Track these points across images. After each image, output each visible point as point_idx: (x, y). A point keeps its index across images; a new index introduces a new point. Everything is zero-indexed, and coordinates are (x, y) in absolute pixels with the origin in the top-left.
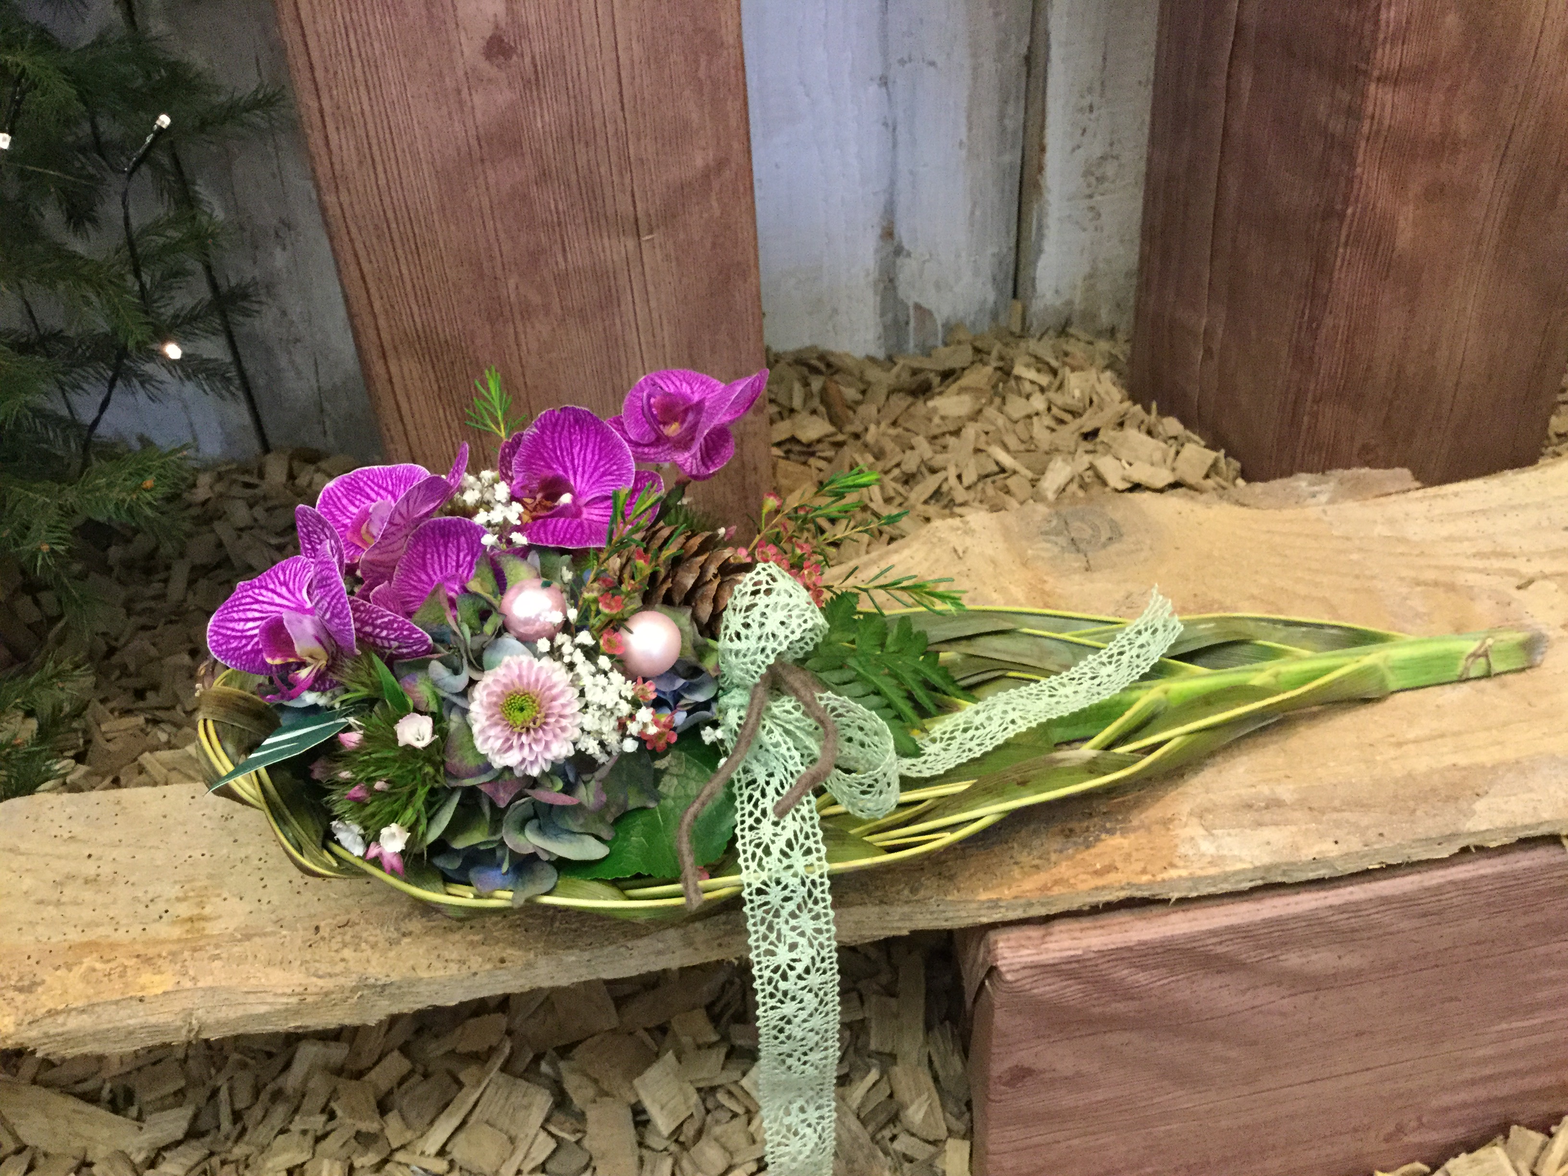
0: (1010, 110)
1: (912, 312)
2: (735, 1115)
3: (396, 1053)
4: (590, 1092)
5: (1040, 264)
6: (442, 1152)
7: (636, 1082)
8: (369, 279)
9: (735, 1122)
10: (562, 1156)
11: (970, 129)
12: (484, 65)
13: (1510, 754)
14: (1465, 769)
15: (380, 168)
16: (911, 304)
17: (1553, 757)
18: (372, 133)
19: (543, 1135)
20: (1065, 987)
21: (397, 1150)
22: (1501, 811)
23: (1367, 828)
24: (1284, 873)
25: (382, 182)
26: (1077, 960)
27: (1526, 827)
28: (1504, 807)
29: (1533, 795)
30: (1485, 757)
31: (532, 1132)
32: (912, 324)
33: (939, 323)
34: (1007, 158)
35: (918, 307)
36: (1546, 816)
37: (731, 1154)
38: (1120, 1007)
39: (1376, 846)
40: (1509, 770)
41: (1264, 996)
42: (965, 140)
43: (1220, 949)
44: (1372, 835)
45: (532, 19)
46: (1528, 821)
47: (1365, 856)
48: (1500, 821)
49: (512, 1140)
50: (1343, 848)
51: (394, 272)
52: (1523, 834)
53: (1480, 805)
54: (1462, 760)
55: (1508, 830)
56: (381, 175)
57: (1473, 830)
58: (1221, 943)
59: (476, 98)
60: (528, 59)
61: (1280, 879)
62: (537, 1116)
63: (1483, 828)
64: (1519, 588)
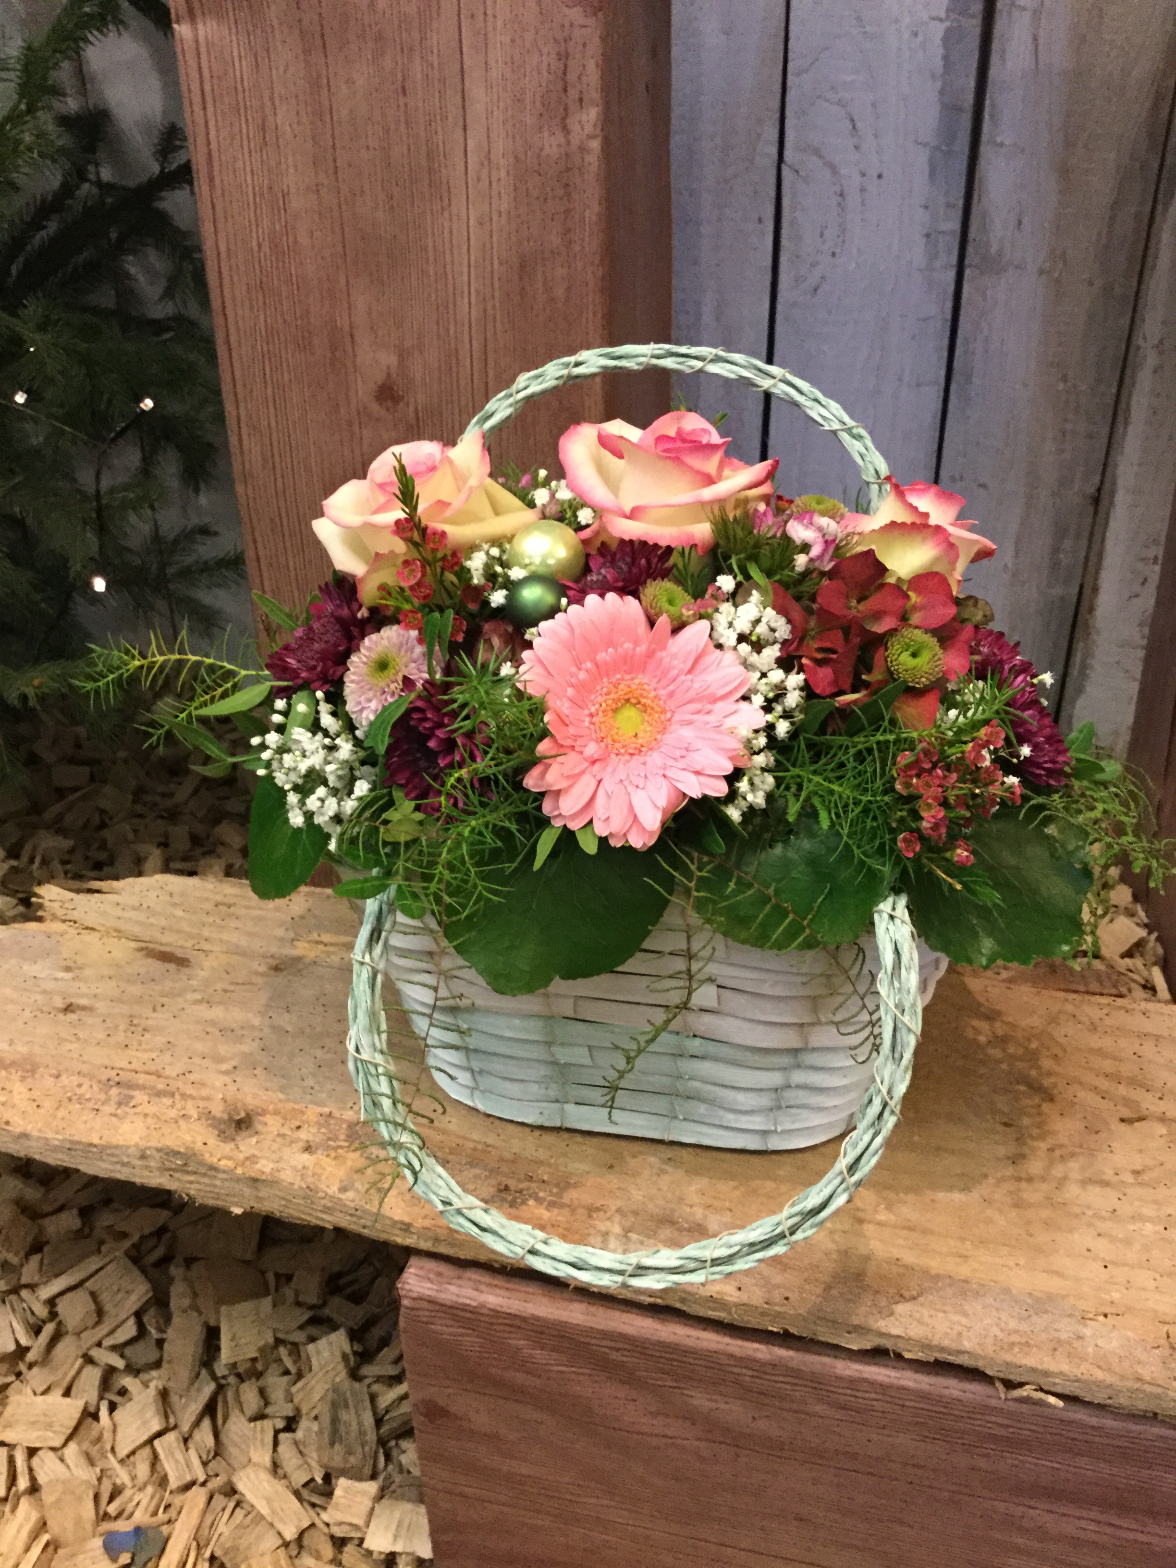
0: (1068, 544)
2: (287, 1372)
3: (75, 1211)
4: (186, 1302)
5: (1079, 703)
6: (51, 1302)
7: (223, 1308)
8: (262, 561)
9: (286, 1378)
10: (140, 1346)
11: (1017, 555)
12: (374, 407)
13: (964, 1271)
14: (906, 1267)
15: (278, 473)
17: (1007, 1291)
18: (275, 444)
19: (132, 1322)
20: (462, 1335)
21: (26, 1286)
22: (921, 1322)
23: (778, 1286)
24: (683, 1301)
25: (280, 486)
26: (472, 1311)
27: (942, 1349)
28: (926, 1319)
29: (964, 1321)
30: (935, 1265)
31: (123, 1316)
34: (1058, 591)
36: (967, 1345)
37: (267, 1403)
38: (520, 1378)
39: (777, 1308)
40: (951, 1285)
41: (674, 1428)
43: (615, 1356)
44: (777, 1296)
46: (946, 1343)
47: (763, 1314)
48: (916, 1331)
49: (100, 1313)
50: (744, 1297)
51: (282, 560)
52: (941, 1356)
53: (901, 1308)
54: (909, 1258)
55: (927, 1346)
56: (280, 480)
57: (884, 1330)
58: (618, 1350)
59: (365, 432)
60: (412, 408)
61: (678, 1305)
62: (133, 1302)
63: (895, 1332)
64: (1122, 1120)
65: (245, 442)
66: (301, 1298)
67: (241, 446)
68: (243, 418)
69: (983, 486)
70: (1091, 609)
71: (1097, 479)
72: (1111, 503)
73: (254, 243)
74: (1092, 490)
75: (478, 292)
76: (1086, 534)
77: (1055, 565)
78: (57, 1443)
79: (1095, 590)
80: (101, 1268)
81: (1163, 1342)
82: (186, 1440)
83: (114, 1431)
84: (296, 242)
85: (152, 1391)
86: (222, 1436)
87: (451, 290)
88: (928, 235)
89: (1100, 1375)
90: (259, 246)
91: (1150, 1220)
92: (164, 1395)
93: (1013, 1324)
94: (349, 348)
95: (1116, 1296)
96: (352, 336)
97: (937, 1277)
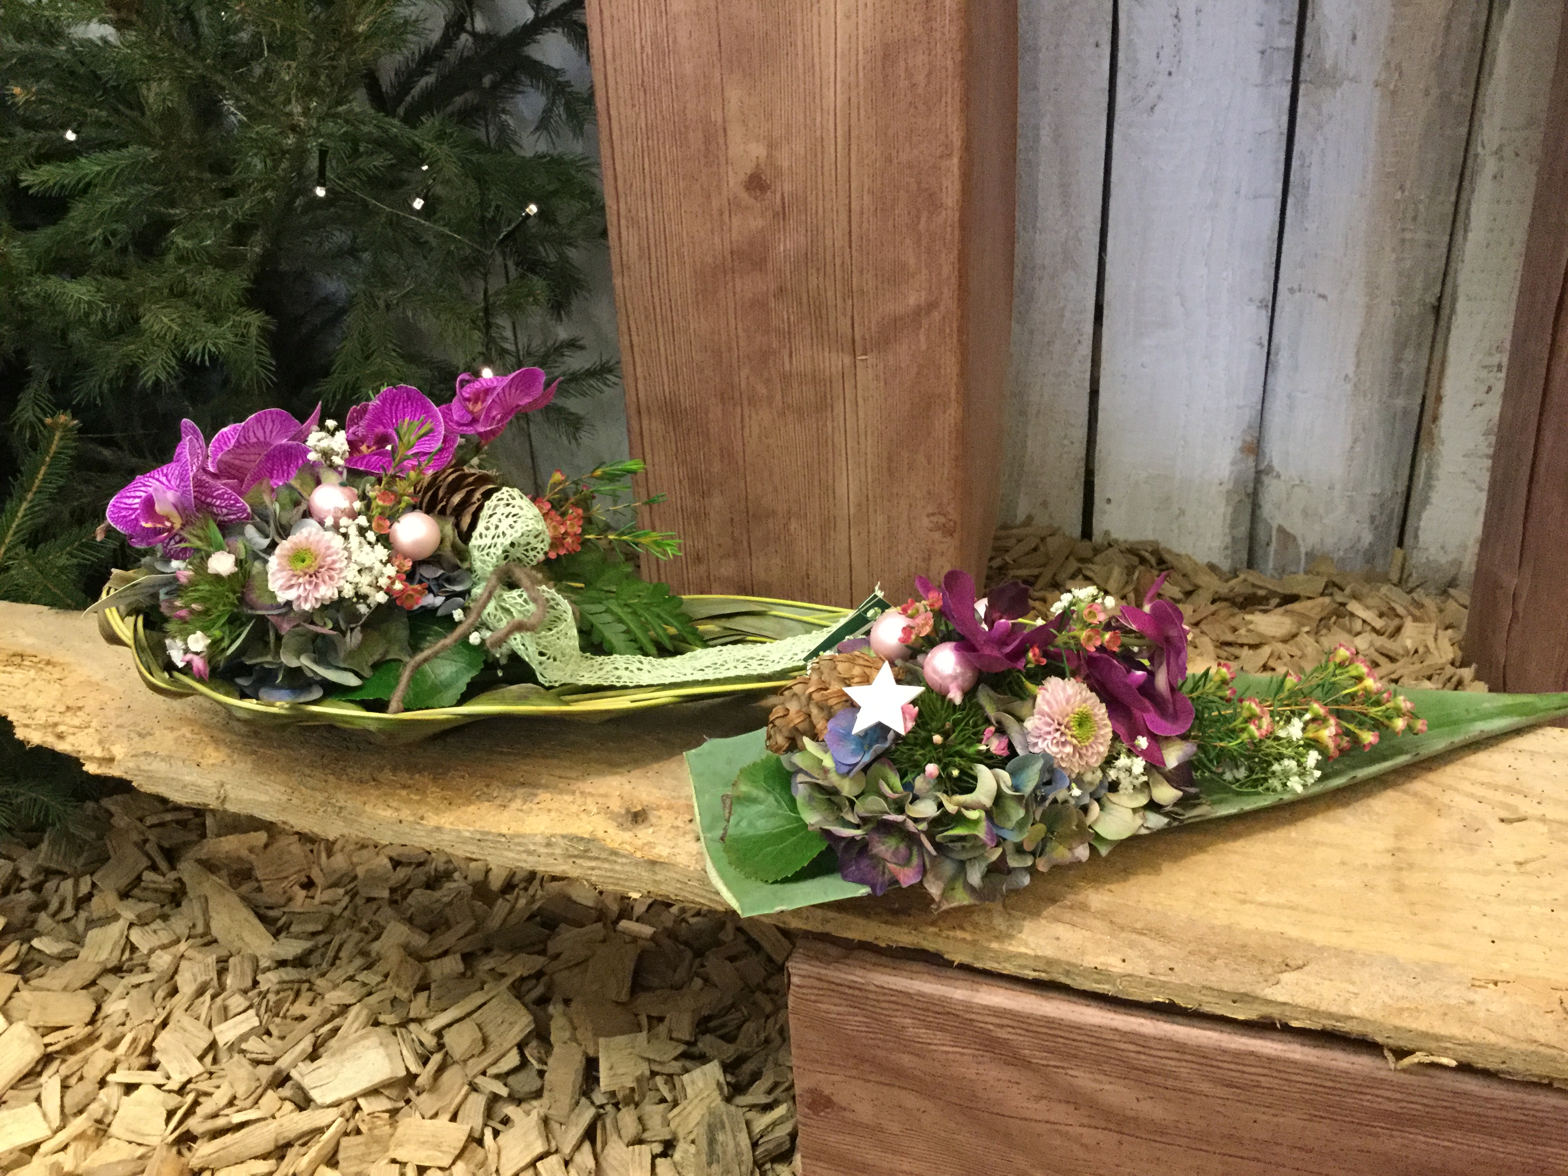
0: (1409, 354)
1: (1274, 533)
2: (663, 1100)
3: (458, 956)
4: (567, 1035)
5: (1425, 515)
6: (439, 1034)
7: (602, 1041)
8: (636, 349)
9: (662, 1106)
10: (521, 1076)
11: (1358, 366)
12: (744, 195)
13: (1348, 942)
14: (1290, 939)
15: (654, 262)
16: (1275, 526)
17: (1393, 961)
18: (651, 235)
19: (515, 1051)
21: (413, 1020)
22: (1307, 990)
23: (1161, 957)
24: (1067, 973)
25: (654, 274)
27: (1331, 1016)
28: (1314, 987)
29: (1351, 988)
30: (1319, 938)
31: (507, 1046)
32: (1274, 545)
33: (1303, 550)
34: (1400, 402)
35: (1281, 530)
36: (1356, 1010)
37: (644, 1130)
38: (906, 1060)
39: (1162, 978)
40: (1336, 956)
41: (1060, 1113)
42: (1351, 375)
43: (1002, 1034)
44: (1161, 967)
45: (786, 164)
46: (1334, 1009)
47: (1148, 984)
48: (1301, 999)
49: (485, 1041)
50: (1128, 968)
51: (654, 347)
52: (1329, 1024)
53: (1287, 977)
54: (1294, 932)
55: (1314, 1013)
56: (654, 269)
57: (1270, 997)
58: (1002, 1026)
59: (734, 220)
60: (778, 196)
61: (1063, 979)
62: (516, 1034)
63: (1281, 999)
64: (1502, 820)
65: (624, 233)
66: (674, 1035)
67: (620, 238)
68: (623, 212)
69: (1324, 297)
70: (1435, 419)
71: (1437, 290)
72: (1453, 310)
73: (638, 45)
74: (1433, 300)
75: (843, 82)
76: (1428, 343)
77: (1397, 376)
78: (445, 1163)
79: (1439, 399)
80: (484, 1004)
81: (1557, 1007)
82: (567, 1163)
83: (499, 1154)
84: (675, 41)
85: (534, 1115)
86: (601, 1160)
87: (818, 82)
88: (1263, 52)
89: (1492, 1038)
90: (642, 47)
91: (1537, 903)
92: (545, 1121)
93: (1401, 991)
94: (721, 141)
95: (1505, 966)
96: (725, 130)
97: (1322, 949)
